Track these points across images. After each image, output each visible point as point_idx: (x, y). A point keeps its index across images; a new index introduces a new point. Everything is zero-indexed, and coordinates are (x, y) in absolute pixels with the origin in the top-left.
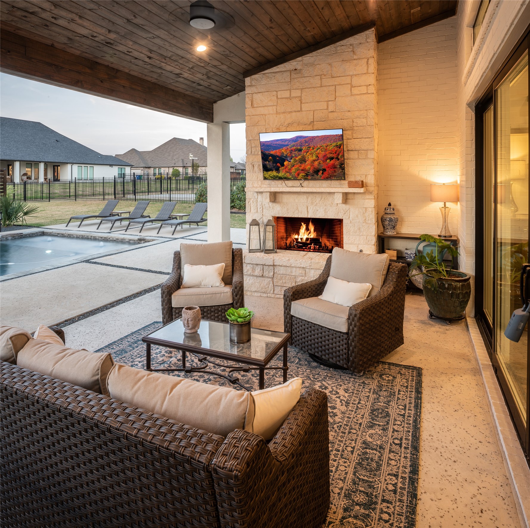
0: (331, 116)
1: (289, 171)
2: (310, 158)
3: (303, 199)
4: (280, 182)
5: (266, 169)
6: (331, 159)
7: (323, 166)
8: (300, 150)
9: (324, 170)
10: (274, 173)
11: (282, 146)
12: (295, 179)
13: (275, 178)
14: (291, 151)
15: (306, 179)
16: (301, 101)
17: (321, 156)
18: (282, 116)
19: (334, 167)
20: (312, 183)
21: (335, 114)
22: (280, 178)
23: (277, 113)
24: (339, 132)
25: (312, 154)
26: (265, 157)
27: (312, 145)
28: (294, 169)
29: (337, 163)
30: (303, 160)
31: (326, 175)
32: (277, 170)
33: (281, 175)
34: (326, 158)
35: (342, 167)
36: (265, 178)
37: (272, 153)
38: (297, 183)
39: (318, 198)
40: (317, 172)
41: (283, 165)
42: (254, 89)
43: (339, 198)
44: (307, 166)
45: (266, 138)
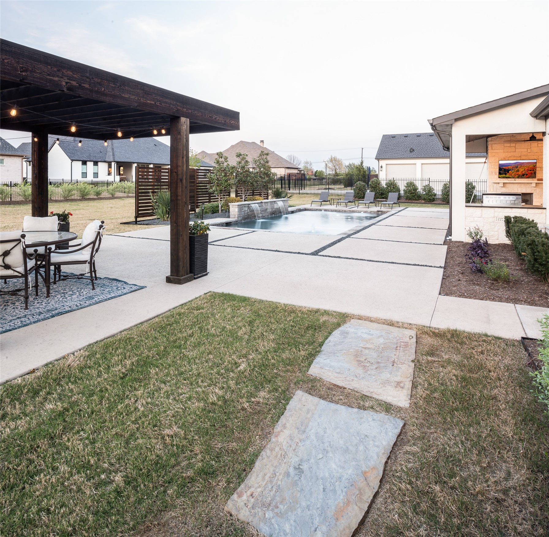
0: (529, 154)
1: (511, 175)
2: (521, 170)
3: (516, 185)
4: (505, 179)
5: (500, 173)
6: (531, 170)
7: (527, 173)
8: (517, 167)
9: (527, 174)
10: (504, 175)
11: (509, 165)
12: (513, 178)
13: (504, 178)
14: (513, 167)
15: (518, 178)
16: (515, 148)
17: (526, 169)
18: (506, 153)
19: (531, 173)
20: (520, 179)
21: (531, 154)
22: (507, 178)
23: (504, 152)
24: (535, 161)
25: (522, 169)
26: (500, 169)
27: (523, 165)
28: (513, 174)
29: (533, 172)
30: (518, 171)
31: (528, 176)
32: (506, 174)
33: (507, 176)
34: (528, 170)
35: (535, 173)
36: (499, 177)
37: (504, 168)
38: (513, 179)
39: (523, 185)
40: (523, 175)
41: (508, 172)
42: (492, 142)
43: (534, 185)
44: (520, 173)
45: (501, 162)
